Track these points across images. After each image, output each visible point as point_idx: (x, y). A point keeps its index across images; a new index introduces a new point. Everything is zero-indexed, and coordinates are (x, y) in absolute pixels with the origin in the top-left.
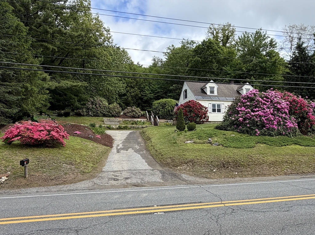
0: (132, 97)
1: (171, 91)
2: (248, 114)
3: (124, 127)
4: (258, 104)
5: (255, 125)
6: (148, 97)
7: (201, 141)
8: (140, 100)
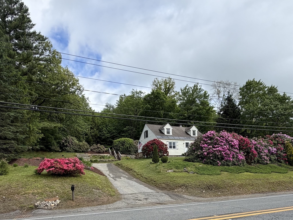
0: (92, 137)
1: (123, 132)
2: (211, 150)
3: (94, 161)
4: (217, 142)
5: (217, 158)
6: (106, 136)
7: (179, 170)
8: (98, 139)
